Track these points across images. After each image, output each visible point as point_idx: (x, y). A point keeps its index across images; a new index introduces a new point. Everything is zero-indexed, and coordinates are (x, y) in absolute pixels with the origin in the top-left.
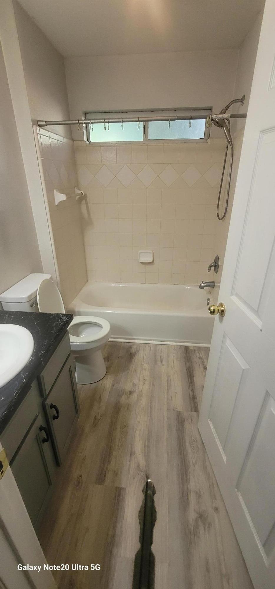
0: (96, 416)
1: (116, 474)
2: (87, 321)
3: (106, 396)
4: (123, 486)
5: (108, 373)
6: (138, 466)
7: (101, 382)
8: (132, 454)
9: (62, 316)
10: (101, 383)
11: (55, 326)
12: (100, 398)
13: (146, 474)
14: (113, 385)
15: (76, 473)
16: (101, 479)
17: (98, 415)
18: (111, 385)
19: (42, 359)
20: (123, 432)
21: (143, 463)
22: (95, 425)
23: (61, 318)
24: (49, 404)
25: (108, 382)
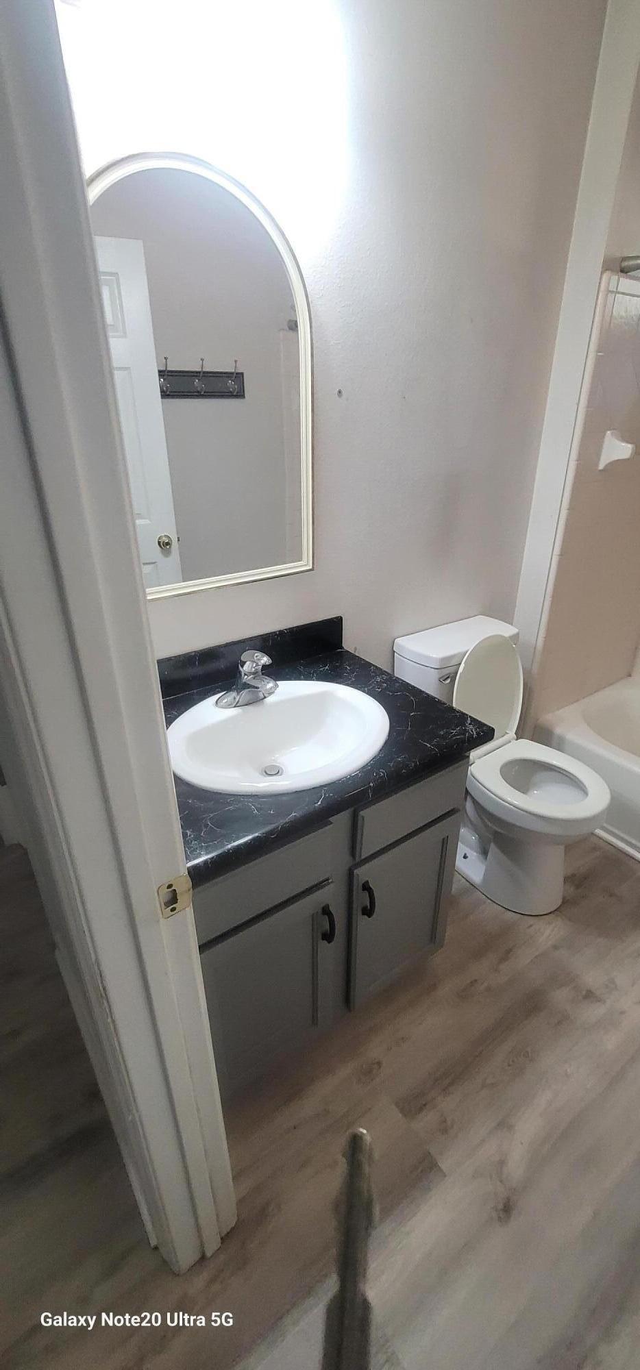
0: (476, 981)
1: (444, 1128)
2: (555, 763)
3: (523, 958)
4: (445, 1164)
5: (560, 912)
6: (502, 1163)
7: (531, 920)
8: (504, 1125)
9: (469, 722)
10: (532, 923)
11: (440, 736)
12: (509, 951)
13: (508, 1199)
14: (555, 947)
15: (375, 1050)
16: (413, 1105)
17: (482, 984)
18: (550, 943)
19: (372, 784)
20: (513, 1061)
21: (516, 1167)
22: (464, 995)
23: (466, 726)
24: (363, 879)
25: (549, 933)
